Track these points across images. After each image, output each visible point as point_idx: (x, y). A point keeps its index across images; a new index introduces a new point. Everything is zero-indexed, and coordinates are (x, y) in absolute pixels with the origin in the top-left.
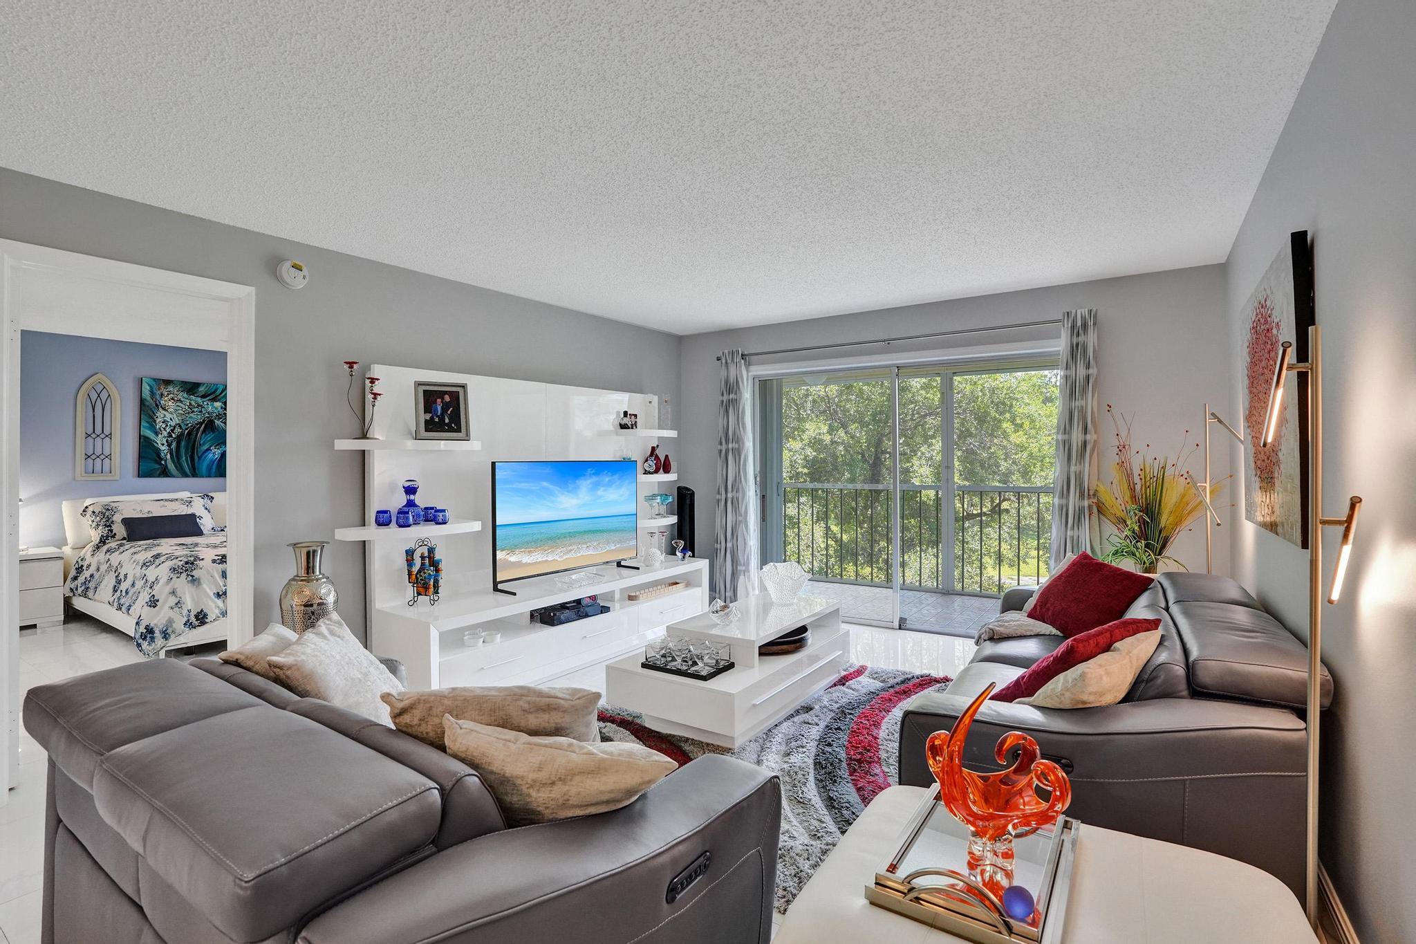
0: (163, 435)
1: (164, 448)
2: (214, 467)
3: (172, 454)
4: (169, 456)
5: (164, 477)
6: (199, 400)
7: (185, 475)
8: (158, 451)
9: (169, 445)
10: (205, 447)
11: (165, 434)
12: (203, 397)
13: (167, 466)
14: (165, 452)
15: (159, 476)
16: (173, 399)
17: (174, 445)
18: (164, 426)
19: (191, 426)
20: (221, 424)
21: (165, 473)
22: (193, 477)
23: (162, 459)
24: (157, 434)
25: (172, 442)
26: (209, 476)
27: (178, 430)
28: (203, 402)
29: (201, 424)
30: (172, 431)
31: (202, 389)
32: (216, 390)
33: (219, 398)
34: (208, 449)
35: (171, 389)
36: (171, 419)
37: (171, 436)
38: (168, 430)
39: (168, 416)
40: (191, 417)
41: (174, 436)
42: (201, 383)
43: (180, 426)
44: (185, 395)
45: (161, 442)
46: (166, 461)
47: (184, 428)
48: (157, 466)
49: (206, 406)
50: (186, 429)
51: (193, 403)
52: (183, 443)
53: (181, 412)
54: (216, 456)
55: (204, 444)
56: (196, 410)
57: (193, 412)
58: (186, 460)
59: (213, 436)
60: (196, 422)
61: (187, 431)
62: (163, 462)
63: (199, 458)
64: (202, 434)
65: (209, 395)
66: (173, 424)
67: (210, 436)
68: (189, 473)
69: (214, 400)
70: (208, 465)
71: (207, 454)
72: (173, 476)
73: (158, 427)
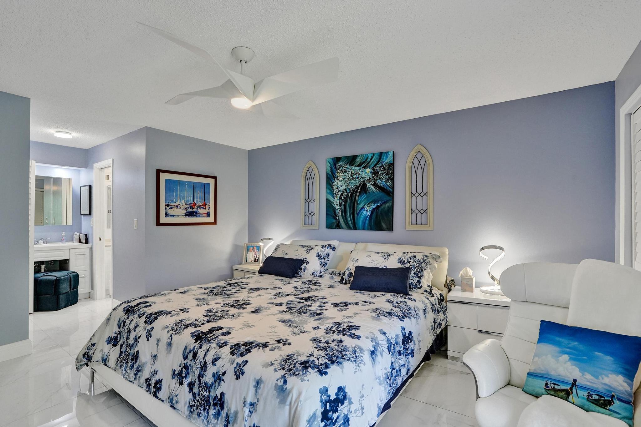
0: (337, 198)
1: (337, 207)
2: (367, 222)
3: (342, 213)
4: (340, 214)
5: (338, 229)
6: (357, 168)
7: (349, 228)
8: (334, 210)
9: (340, 205)
10: (361, 206)
11: (338, 197)
12: (359, 166)
13: (339, 220)
14: (339, 210)
15: (335, 228)
16: (342, 171)
17: (343, 206)
18: (337, 191)
19: (352, 190)
20: (371, 186)
21: (338, 226)
22: (354, 229)
23: (336, 216)
24: (334, 197)
25: (342, 203)
26: (364, 229)
27: (345, 194)
28: (359, 169)
29: (358, 187)
30: (342, 194)
31: (358, 160)
32: (367, 159)
33: (369, 165)
34: (363, 208)
35: (341, 164)
36: (341, 186)
37: (341, 198)
38: (340, 194)
39: (340, 183)
40: (352, 183)
41: (343, 198)
42: (357, 155)
43: (346, 191)
44: (348, 166)
45: (336, 202)
46: (339, 217)
47: (348, 191)
48: (334, 221)
49: (361, 173)
50: (350, 192)
51: (353, 172)
52: (348, 203)
53: (346, 180)
54: (368, 213)
55: (360, 203)
56: (355, 177)
57: (353, 178)
58: (350, 215)
59: (366, 196)
60: (355, 186)
61: (350, 194)
62: (337, 218)
63: (358, 214)
64: (359, 195)
65: (363, 164)
66: (342, 189)
67: (364, 196)
68: (351, 226)
69: (366, 167)
70: (363, 220)
71: (362, 211)
72: (343, 228)
73: (334, 192)
